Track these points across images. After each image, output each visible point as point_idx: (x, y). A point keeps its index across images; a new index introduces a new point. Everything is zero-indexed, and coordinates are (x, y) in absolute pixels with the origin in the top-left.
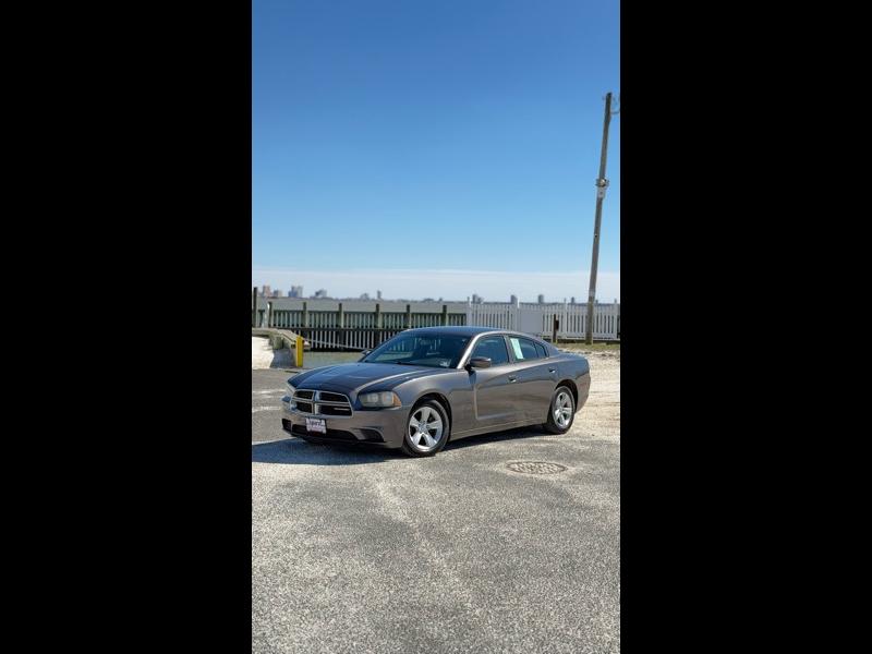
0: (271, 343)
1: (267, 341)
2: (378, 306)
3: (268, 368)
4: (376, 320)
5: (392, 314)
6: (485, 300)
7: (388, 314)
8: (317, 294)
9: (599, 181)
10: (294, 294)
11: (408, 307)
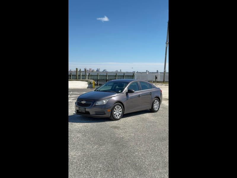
0: (88, 83)
1: (87, 82)
2: (116, 74)
3: (86, 88)
4: (116, 77)
5: (120, 76)
6: (150, 72)
7: (119, 76)
8: (104, 70)
9: (166, 43)
10: (98, 70)
11: (124, 74)
